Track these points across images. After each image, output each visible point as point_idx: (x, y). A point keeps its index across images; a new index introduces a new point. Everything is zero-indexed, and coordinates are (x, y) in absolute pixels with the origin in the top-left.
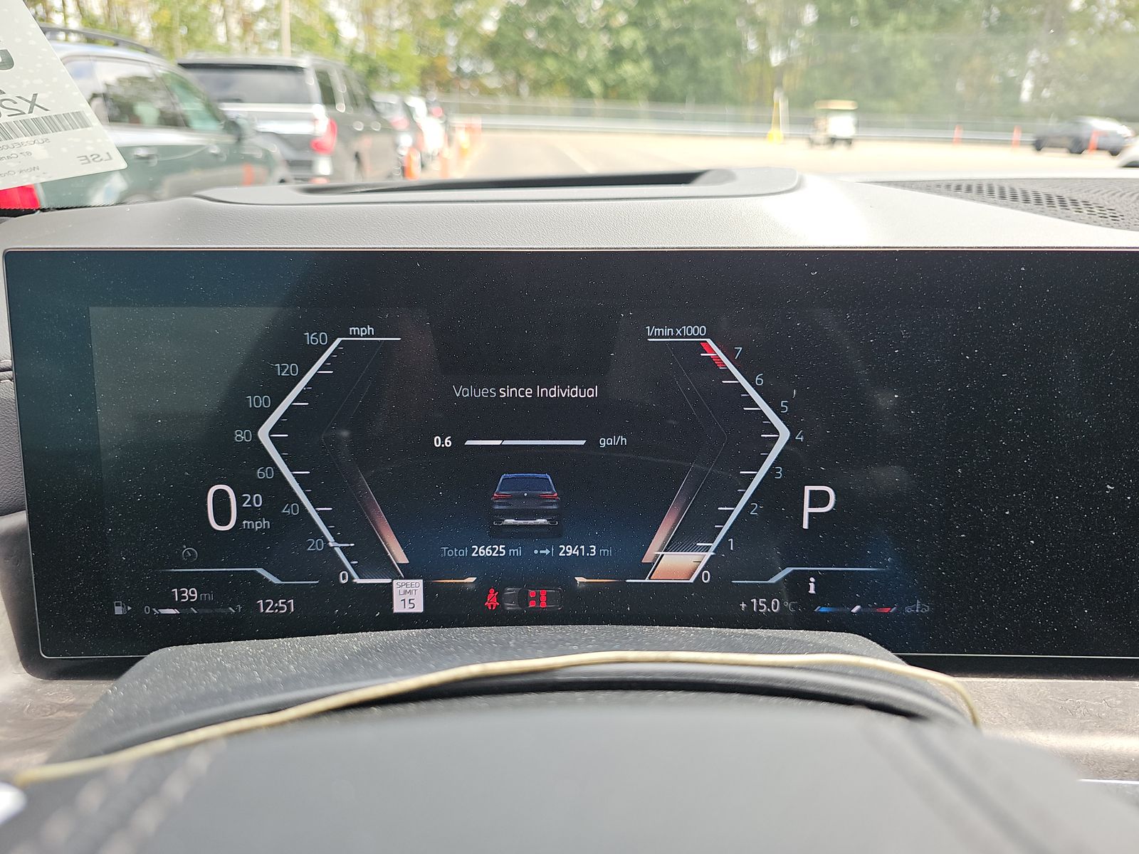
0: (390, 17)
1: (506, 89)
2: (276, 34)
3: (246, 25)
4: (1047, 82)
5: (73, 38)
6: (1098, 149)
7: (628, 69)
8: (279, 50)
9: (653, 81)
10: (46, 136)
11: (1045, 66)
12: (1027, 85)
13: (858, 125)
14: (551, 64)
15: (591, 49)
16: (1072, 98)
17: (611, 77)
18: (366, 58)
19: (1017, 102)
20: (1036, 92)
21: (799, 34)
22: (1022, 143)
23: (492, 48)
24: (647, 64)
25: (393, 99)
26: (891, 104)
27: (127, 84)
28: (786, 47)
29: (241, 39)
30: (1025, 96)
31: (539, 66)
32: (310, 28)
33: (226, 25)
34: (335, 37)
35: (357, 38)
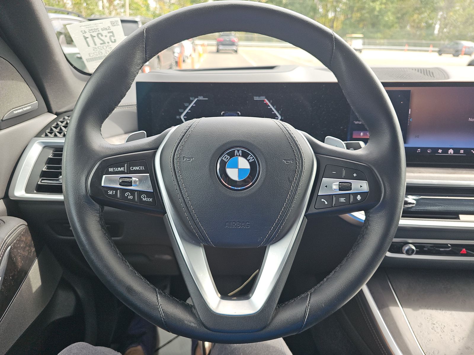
2: (123, 6)
3: (111, 2)
4: (446, 25)
6: (465, 54)
11: (445, 18)
12: (437, 27)
13: (364, 44)
16: (456, 32)
19: (432, 34)
20: (441, 29)
21: (341, 5)
22: (433, 51)
26: (379, 35)
28: (335, 11)
30: (436, 32)
32: (137, 3)
34: (148, 7)
35: (156, 7)
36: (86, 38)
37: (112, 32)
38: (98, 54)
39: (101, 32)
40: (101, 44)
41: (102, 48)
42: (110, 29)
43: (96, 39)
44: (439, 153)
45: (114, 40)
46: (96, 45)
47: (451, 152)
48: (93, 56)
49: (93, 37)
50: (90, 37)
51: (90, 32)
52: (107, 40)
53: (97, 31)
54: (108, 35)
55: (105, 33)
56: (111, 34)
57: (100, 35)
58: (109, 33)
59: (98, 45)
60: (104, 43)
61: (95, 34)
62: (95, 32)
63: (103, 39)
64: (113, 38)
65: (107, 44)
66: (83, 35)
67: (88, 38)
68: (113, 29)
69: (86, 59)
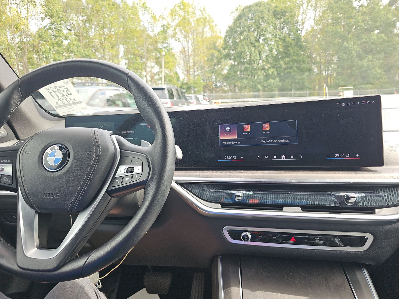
0: (194, 71)
1: (231, 90)
2: (161, 79)
3: (152, 77)
5: (104, 85)
7: (271, 81)
8: (161, 83)
9: (280, 84)
10: (76, 105)
14: (245, 81)
15: (258, 76)
17: (265, 84)
18: (187, 84)
23: (226, 78)
24: (277, 79)
25: (193, 96)
27: (116, 96)
29: (150, 81)
31: (241, 82)
32: (171, 76)
33: (146, 78)
34: (178, 79)
35: (184, 78)
36: (50, 93)
37: (66, 88)
38: (62, 103)
39: (59, 88)
40: (62, 96)
41: (63, 99)
42: (65, 86)
43: (57, 93)
44: (274, 159)
45: (70, 93)
46: (58, 97)
47: (283, 158)
48: (59, 104)
49: (55, 92)
50: (53, 92)
51: (52, 89)
52: (65, 93)
53: (56, 88)
54: (65, 90)
55: (62, 89)
56: (67, 90)
57: (59, 91)
58: (65, 89)
59: (60, 97)
60: (64, 96)
61: (55, 90)
62: (55, 89)
63: (62, 93)
64: (69, 93)
65: (66, 96)
66: (48, 91)
67: (52, 93)
68: (66, 86)
69: (55, 107)
